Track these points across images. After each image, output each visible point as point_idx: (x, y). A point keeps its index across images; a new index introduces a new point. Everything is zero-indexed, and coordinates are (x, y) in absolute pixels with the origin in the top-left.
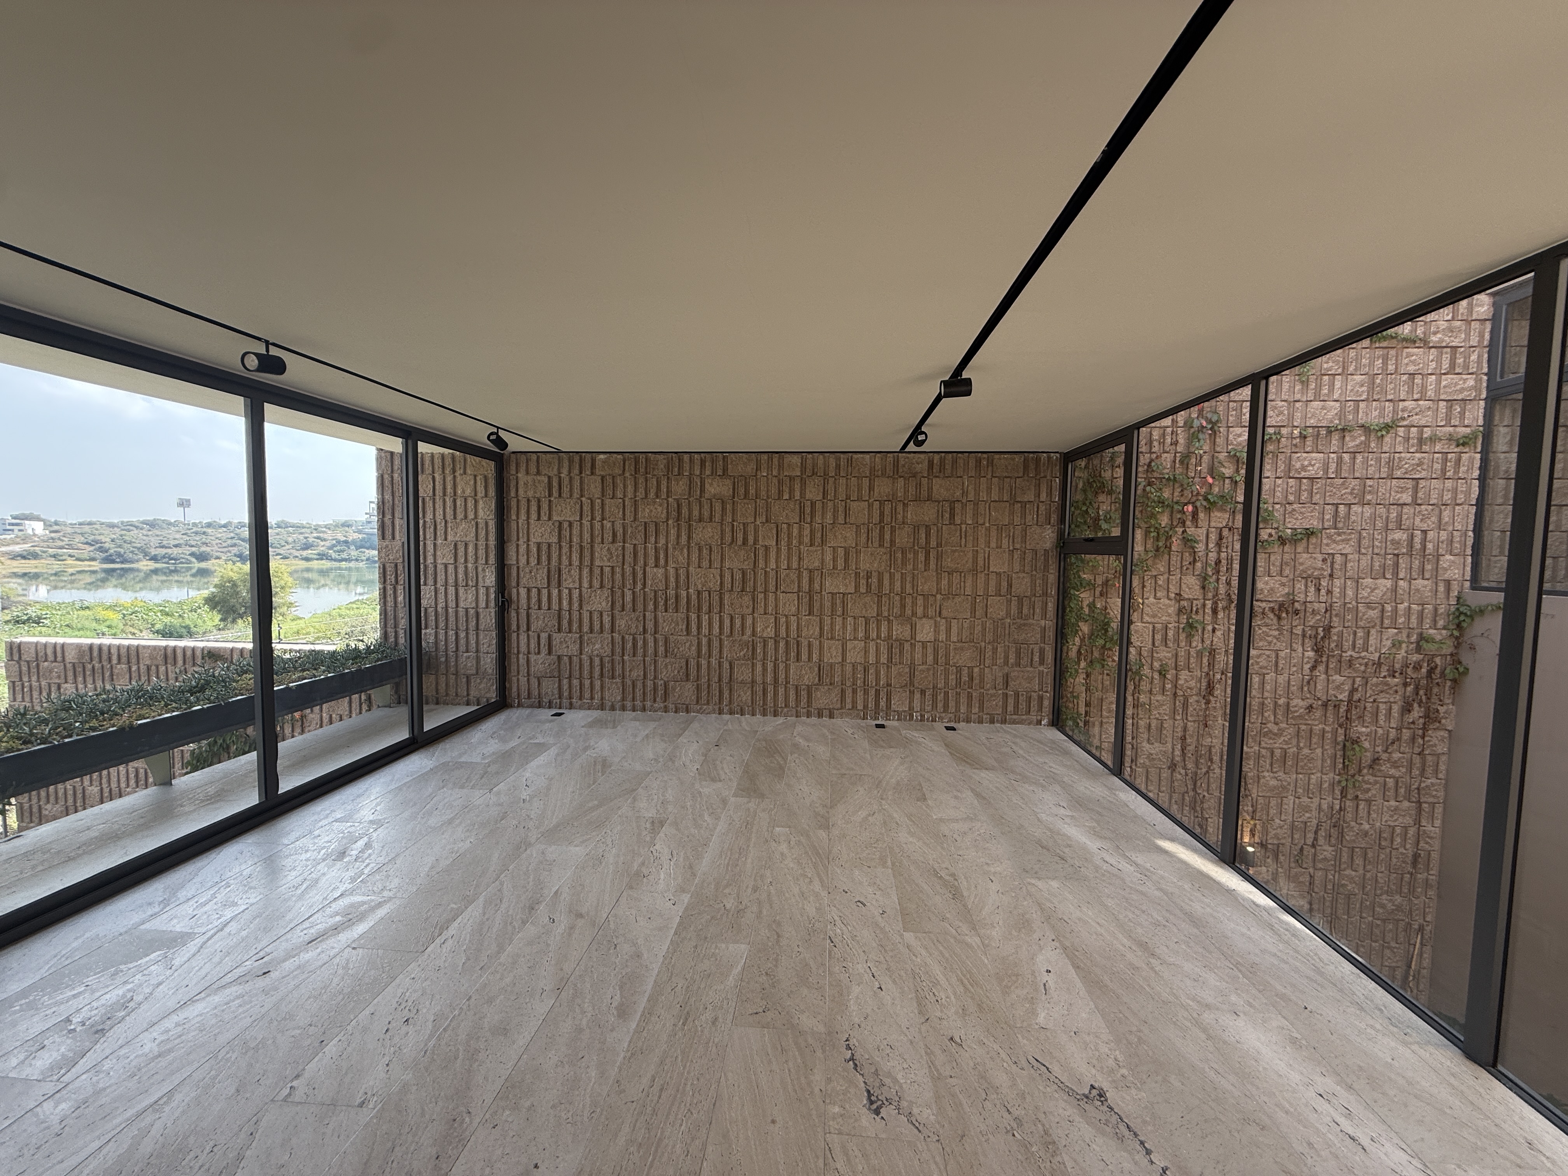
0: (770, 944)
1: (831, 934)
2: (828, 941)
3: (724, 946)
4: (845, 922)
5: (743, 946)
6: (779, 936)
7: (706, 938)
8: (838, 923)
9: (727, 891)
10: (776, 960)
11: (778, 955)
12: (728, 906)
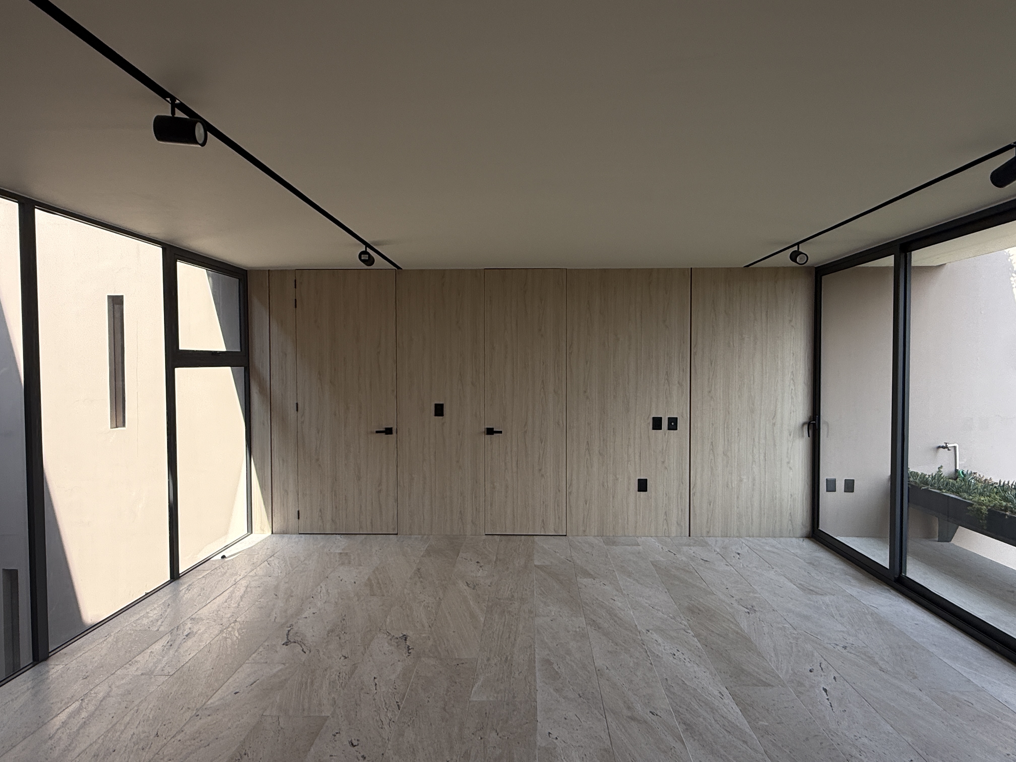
0: (452, 702)
1: (397, 713)
2: (401, 706)
3: (491, 699)
4: (380, 723)
5: (475, 700)
6: (444, 709)
7: (507, 704)
8: (386, 722)
9: (498, 752)
10: (448, 691)
11: (446, 694)
12: (494, 734)
